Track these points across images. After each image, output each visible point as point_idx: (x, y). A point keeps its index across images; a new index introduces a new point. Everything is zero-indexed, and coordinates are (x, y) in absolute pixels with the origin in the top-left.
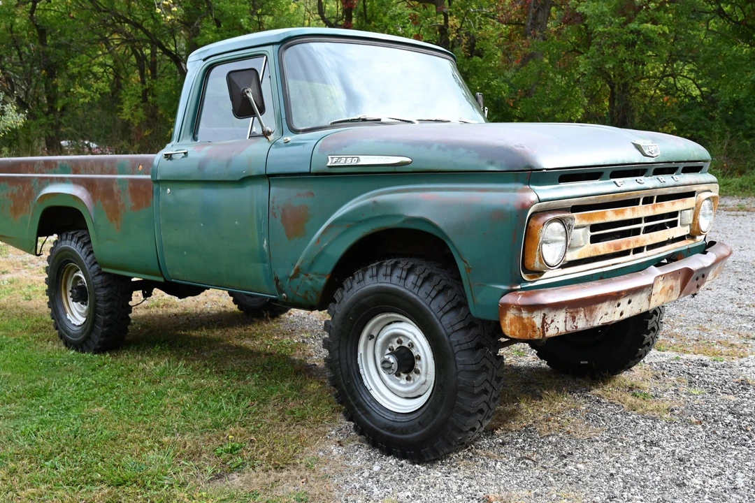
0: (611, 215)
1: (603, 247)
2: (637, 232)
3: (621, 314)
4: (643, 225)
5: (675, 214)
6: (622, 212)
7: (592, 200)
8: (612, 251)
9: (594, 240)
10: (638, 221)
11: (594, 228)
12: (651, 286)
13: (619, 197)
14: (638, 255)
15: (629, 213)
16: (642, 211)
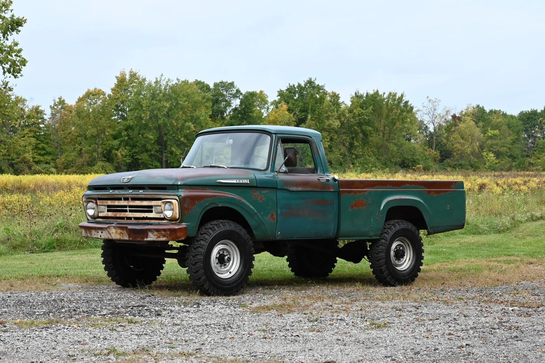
0: (110, 203)
1: (110, 214)
2: (126, 211)
3: (101, 236)
4: (128, 209)
5: (151, 207)
6: (114, 202)
7: (100, 197)
8: (113, 216)
9: (108, 211)
10: (125, 206)
11: (108, 206)
12: (106, 228)
13: (109, 197)
14: (128, 221)
15: (117, 203)
16: (123, 203)
